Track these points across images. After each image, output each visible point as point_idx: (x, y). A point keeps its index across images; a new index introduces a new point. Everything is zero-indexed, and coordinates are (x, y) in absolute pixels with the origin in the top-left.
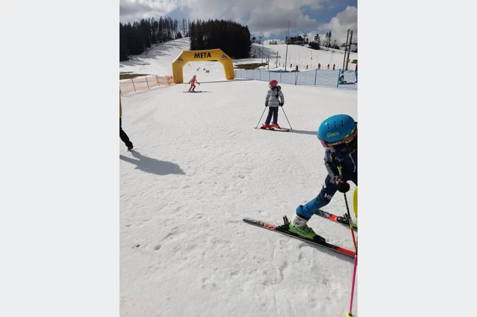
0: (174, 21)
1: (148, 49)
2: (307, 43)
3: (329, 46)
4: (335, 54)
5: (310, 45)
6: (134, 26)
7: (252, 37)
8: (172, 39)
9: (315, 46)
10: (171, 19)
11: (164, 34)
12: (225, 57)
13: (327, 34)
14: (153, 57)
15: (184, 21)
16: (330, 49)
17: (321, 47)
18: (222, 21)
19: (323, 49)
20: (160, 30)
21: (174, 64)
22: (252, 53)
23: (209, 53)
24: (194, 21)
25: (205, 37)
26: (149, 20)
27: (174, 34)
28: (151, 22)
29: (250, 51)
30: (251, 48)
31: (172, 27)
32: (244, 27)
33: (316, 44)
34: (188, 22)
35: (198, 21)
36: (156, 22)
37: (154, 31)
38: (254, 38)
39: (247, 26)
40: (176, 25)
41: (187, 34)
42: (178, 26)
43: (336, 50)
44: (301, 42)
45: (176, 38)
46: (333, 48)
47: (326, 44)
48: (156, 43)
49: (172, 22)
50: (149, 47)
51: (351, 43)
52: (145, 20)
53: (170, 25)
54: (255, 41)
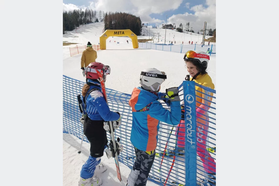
0: (94, 12)
1: (77, 27)
2: (175, 28)
3: (188, 31)
4: (192, 36)
5: (177, 29)
6: (69, 13)
7: (142, 23)
8: (92, 22)
9: (180, 30)
10: (92, 10)
11: (88, 19)
12: (133, 34)
13: (187, 23)
14: (80, 33)
15: (100, 12)
16: (189, 32)
17: (183, 31)
18: (124, 13)
19: (185, 32)
20: (85, 16)
21: (101, 38)
22: (142, 33)
23: (123, 32)
24: (107, 12)
25: (114, 22)
26: (79, 10)
27: (94, 20)
28: (80, 12)
29: (141, 31)
30: (142, 29)
31: (93, 15)
32: (137, 18)
33: (180, 29)
34: (103, 13)
35: (109, 12)
36: (83, 12)
37: (81, 17)
38: (143, 24)
39: (139, 17)
40: (95, 14)
41: (102, 20)
42: (97, 15)
43: (192, 33)
44: (172, 27)
45: (95, 22)
46: (190, 32)
47: (186, 29)
48: (82, 24)
49: (93, 12)
50: (78, 26)
51: (206, 29)
52: (76, 11)
53: (91, 14)
54: (144, 26)
